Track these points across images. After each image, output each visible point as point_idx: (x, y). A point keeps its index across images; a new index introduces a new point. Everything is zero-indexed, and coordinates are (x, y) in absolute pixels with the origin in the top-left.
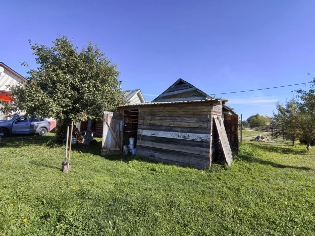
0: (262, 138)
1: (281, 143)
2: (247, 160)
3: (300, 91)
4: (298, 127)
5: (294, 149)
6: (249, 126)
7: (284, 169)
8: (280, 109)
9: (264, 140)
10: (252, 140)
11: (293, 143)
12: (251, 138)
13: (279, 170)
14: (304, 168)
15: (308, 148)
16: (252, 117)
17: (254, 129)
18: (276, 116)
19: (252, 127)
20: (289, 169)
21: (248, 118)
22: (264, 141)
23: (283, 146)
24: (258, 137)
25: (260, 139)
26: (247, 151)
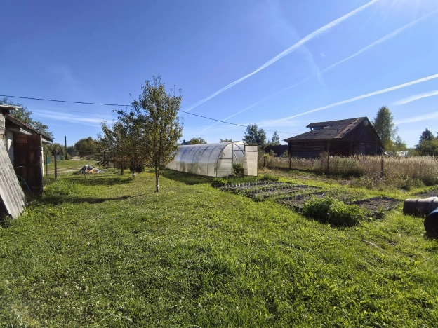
0: (89, 169)
1: (111, 173)
2: (54, 203)
3: (121, 112)
4: (124, 154)
5: (123, 178)
6: (78, 153)
7: (102, 204)
8: (106, 130)
9: (91, 171)
10: (75, 173)
11: (122, 172)
12: (75, 171)
13: (96, 206)
14: (125, 198)
15: (133, 176)
16: (82, 141)
17: (85, 157)
18: (101, 139)
19: (81, 155)
20: (108, 202)
21: (76, 142)
22: (91, 173)
23: (111, 176)
24: (84, 169)
25: (86, 171)
26: (60, 189)
